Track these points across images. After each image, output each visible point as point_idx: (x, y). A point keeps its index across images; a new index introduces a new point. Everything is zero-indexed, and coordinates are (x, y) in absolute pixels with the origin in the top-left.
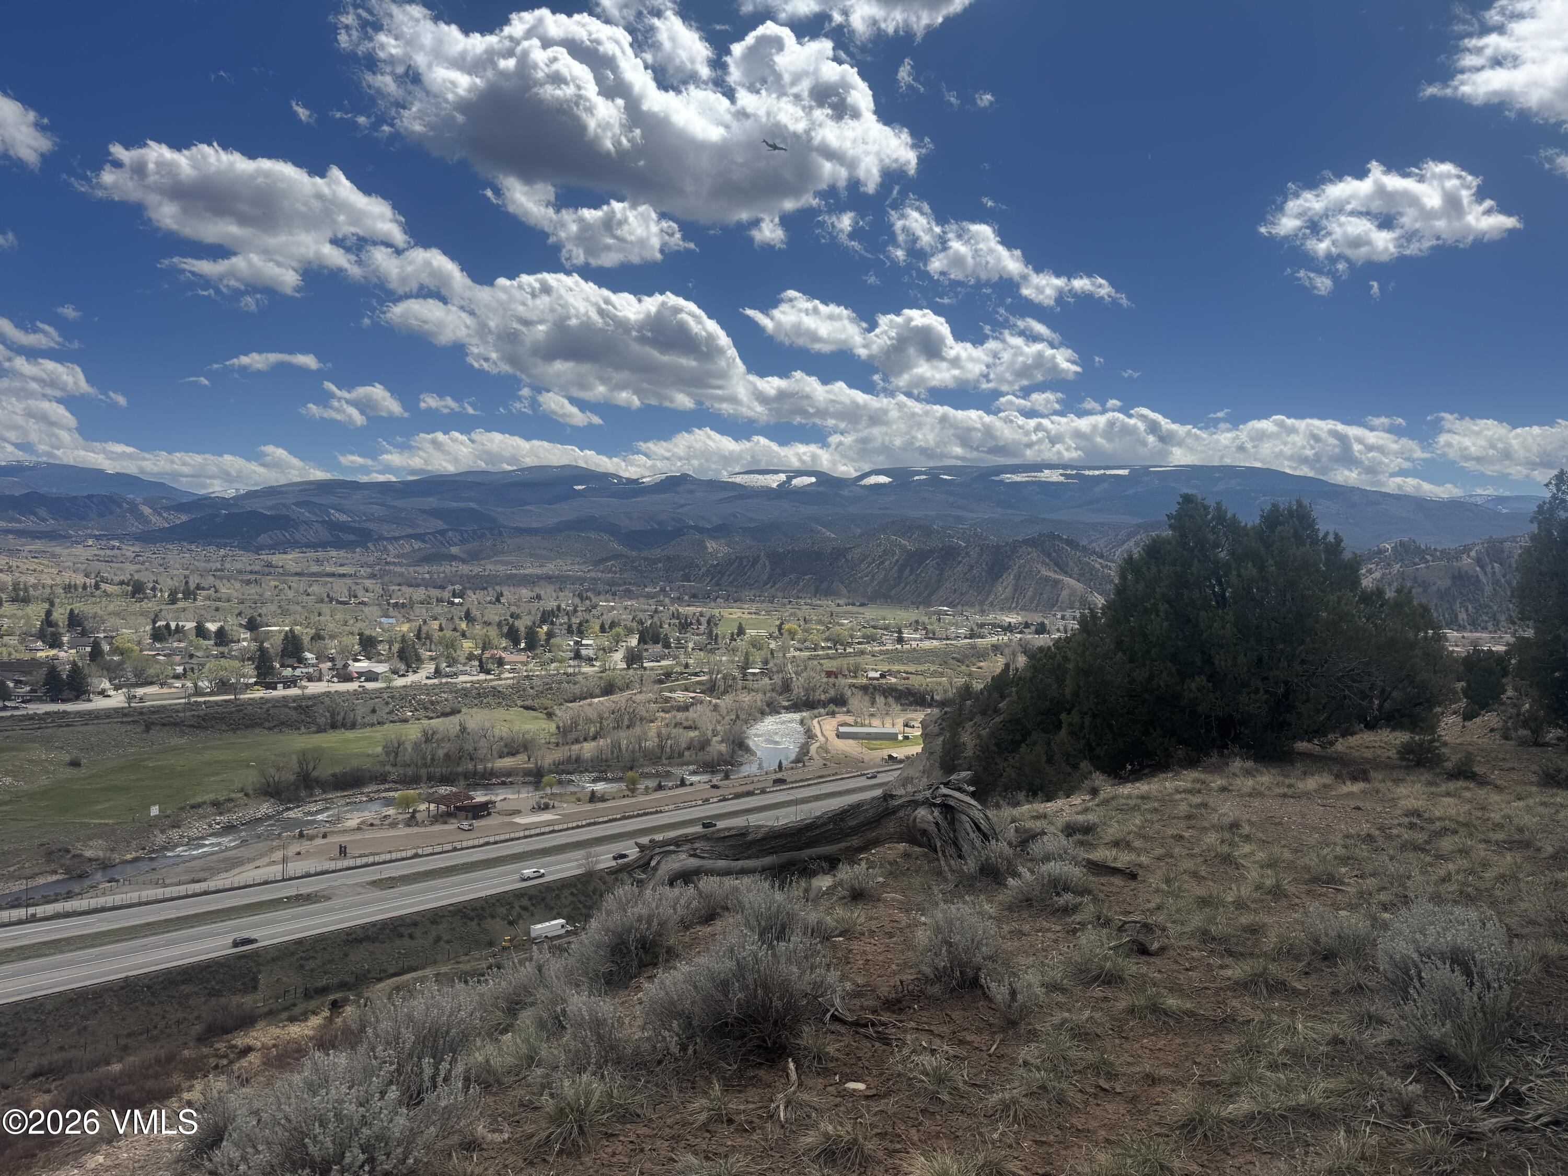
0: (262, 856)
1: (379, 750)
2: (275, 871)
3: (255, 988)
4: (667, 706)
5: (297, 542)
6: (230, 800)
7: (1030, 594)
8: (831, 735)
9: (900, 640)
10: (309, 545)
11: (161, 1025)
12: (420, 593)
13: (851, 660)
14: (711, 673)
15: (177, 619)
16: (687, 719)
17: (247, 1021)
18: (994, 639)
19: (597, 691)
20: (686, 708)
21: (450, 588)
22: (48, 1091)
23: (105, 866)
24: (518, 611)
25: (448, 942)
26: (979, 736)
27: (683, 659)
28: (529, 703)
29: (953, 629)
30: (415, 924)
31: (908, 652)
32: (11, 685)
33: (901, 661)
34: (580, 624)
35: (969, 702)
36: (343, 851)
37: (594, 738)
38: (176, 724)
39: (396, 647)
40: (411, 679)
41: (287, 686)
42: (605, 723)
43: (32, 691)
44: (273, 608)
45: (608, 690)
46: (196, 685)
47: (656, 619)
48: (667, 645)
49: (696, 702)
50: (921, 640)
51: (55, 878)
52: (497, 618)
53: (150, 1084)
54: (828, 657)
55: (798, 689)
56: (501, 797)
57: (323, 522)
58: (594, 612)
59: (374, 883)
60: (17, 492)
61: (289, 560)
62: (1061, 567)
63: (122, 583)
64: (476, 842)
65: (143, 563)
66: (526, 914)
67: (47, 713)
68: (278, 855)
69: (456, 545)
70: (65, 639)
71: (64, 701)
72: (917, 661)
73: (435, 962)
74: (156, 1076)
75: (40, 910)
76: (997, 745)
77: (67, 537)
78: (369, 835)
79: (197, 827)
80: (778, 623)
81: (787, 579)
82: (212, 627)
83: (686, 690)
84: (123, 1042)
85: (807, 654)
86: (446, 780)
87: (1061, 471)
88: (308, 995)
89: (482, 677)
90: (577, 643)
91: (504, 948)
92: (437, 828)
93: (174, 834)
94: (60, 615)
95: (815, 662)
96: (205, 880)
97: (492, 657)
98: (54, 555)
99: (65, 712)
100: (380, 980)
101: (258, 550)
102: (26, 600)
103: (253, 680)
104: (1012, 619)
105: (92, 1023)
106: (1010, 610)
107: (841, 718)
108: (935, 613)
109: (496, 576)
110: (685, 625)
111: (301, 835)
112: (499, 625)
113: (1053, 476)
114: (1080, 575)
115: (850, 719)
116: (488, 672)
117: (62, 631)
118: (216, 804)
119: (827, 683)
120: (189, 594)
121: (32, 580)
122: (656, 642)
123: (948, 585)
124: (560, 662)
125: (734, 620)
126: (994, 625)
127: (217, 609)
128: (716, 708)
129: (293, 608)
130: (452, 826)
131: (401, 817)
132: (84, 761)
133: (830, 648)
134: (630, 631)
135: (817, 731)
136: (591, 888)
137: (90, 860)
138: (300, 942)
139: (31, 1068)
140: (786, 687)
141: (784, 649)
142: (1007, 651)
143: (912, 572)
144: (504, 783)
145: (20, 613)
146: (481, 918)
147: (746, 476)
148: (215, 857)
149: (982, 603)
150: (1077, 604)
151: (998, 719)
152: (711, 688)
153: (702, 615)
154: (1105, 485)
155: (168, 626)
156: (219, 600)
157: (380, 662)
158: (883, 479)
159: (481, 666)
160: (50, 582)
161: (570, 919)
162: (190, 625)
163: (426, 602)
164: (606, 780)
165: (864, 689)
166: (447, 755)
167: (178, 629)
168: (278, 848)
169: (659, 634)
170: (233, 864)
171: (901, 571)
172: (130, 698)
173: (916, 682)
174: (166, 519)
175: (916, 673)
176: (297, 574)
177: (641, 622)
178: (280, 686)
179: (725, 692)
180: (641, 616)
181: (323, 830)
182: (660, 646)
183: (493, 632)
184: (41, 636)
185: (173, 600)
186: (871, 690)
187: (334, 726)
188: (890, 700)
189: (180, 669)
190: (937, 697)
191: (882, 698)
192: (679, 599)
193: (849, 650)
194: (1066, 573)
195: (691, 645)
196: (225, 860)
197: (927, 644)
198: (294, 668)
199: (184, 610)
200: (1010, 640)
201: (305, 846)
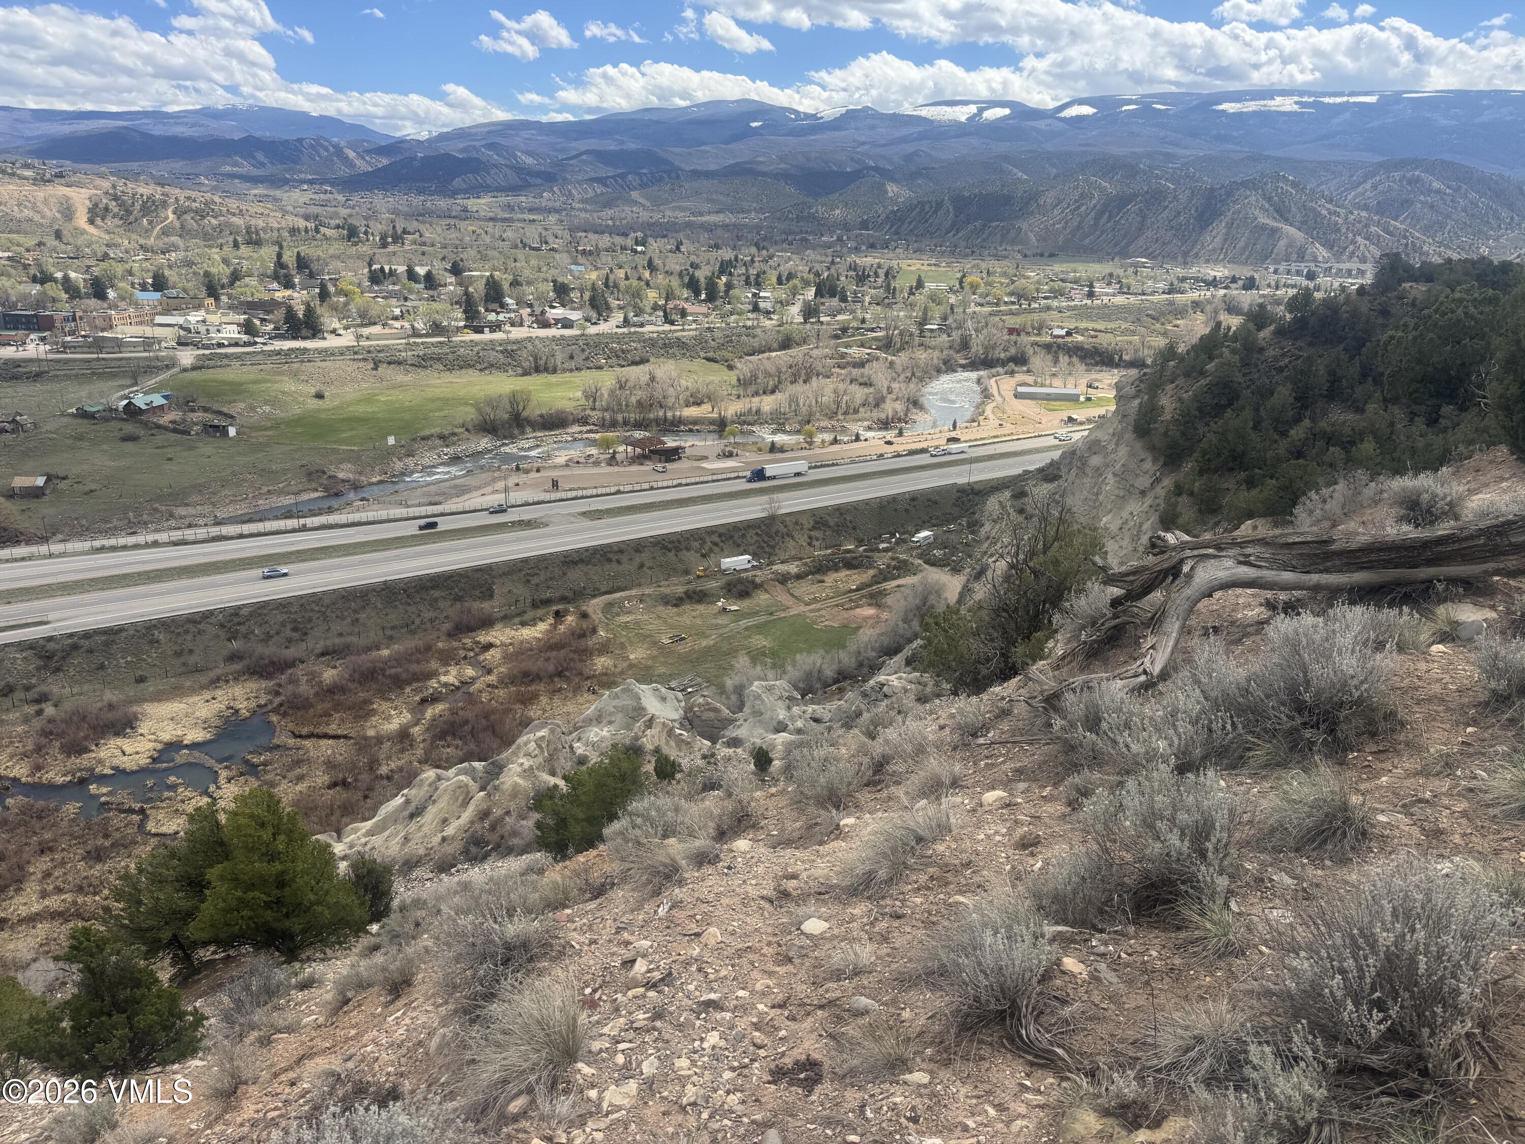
0: (487, 484)
1: (579, 394)
2: (498, 499)
3: (491, 596)
4: (843, 362)
5: (488, 186)
6: (454, 434)
7: (1241, 244)
8: (1009, 395)
9: (1091, 295)
10: (501, 189)
11: (418, 621)
12: (605, 241)
13: (1036, 316)
14: (887, 328)
15: (390, 263)
16: (862, 376)
17: (487, 623)
18: (1195, 295)
19: (775, 345)
20: (861, 364)
21: (632, 235)
22: (335, 667)
23: (356, 487)
24: (697, 261)
25: (650, 568)
26: (1180, 400)
27: (859, 314)
28: (711, 355)
29: (1150, 283)
30: (621, 551)
31: (1099, 307)
32: (257, 322)
33: (1089, 318)
34: (758, 275)
35: (1172, 363)
36: (555, 484)
37: (773, 392)
38: (400, 363)
39: (587, 295)
40: (603, 327)
41: (492, 331)
42: (783, 377)
43: (276, 328)
44: (472, 253)
45: (786, 344)
46: (413, 327)
47: (833, 271)
48: (844, 299)
49: (872, 359)
50: (1114, 295)
51: (316, 495)
52: (678, 268)
53: (414, 667)
54: (1011, 313)
55: (977, 348)
56: (688, 442)
57: (511, 167)
58: (771, 262)
59: (584, 514)
60: (237, 136)
61: (482, 204)
62: (1282, 213)
63: (338, 227)
64: (670, 483)
65: (353, 208)
66: (716, 549)
67: (291, 350)
68: (500, 485)
69: (635, 189)
70: (296, 280)
71: (304, 338)
72: (1107, 317)
73: (640, 585)
74: (418, 662)
75: (311, 521)
76: (1200, 409)
77: (286, 182)
78: (577, 471)
79: (429, 458)
80: (959, 275)
81: (971, 227)
82: (421, 271)
83: (862, 346)
84: (389, 632)
85: (987, 309)
86: (638, 425)
87: (1296, 99)
88: (535, 605)
89: (667, 327)
90: (754, 295)
91: (699, 577)
92: (635, 468)
93: (410, 461)
94: (289, 257)
95: (997, 319)
96: (440, 503)
97: (675, 308)
98: (276, 200)
99: (305, 349)
100: (594, 596)
101: (454, 194)
102: (258, 243)
103: (462, 324)
104: (1219, 272)
105: (362, 616)
106: (1217, 261)
107: (1019, 377)
108: (1131, 265)
109: (676, 224)
110: (862, 278)
111: (518, 468)
112: (681, 275)
113: (1286, 104)
114: (1302, 223)
115: (1029, 379)
116: (672, 323)
117: (294, 272)
118: (442, 437)
119: (1008, 341)
120: (398, 239)
121: (261, 223)
122: (833, 295)
123: (1149, 234)
124: (739, 314)
125: (912, 272)
126: (1197, 279)
127: (423, 254)
128: (892, 364)
129: (491, 253)
130: (648, 467)
131: (602, 457)
132: (326, 394)
133: (1013, 303)
134: (806, 283)
135: (994, 391)
136: (774, 530)
137: (343, 481)
138: (525, 561)
139: (320, 647)
140: (965, 345)
141: (965, 304)
142: (1208, 308)
143: (1110, 218)
144: (691, 431)
145: (255, 255)
146: (678, 550)
147: (933, 108)
148: (447, 484)
149: (1185, 254)
150: (1294, 257)
151: (1203, 382)
152: (887, 345)
153: (879, 266)
154: (1347, 115)
155: (382, 269)
156: (424, 244)
157: (574, 309)
158: (1087, 110)
159: (665, 316)
160: (276, 225)
161: (755, 555)
162: (401, 269)
163: (611, 250)
164: (785, 432)
165: (1048, 347)
166: (639, 402)
167: (392, 273)
168: (499, 478)
169: (836, 286)
170: (462, 491)
171: (1097, 218)
172: (359, 337)
173: (1105, 340)
174: (368, 163)
175: (1106, 332)
176: (491, 219)
177: (818, 274)
178: (487, 330)
179: (901, 349)
180: (818, 267)
181: (536, 465)
182: (836, 299)
183: (675, 282)
184: (276, 277)
185: (384, 245)
186: (1054, 349)
187: (537, 370)
188: (1075, 359)
189: (397, 312)
190: (1126, 357)
191: (1067, 358)
192: (857, 250)
193: (1034, 305)
194: (1286, 220)
195: (867, 299)
196: (456, 486)
197: (1120, 300)
198: (498, 313)
199: (394, 254)
200: (1213, 296)
201: (522, 478)
